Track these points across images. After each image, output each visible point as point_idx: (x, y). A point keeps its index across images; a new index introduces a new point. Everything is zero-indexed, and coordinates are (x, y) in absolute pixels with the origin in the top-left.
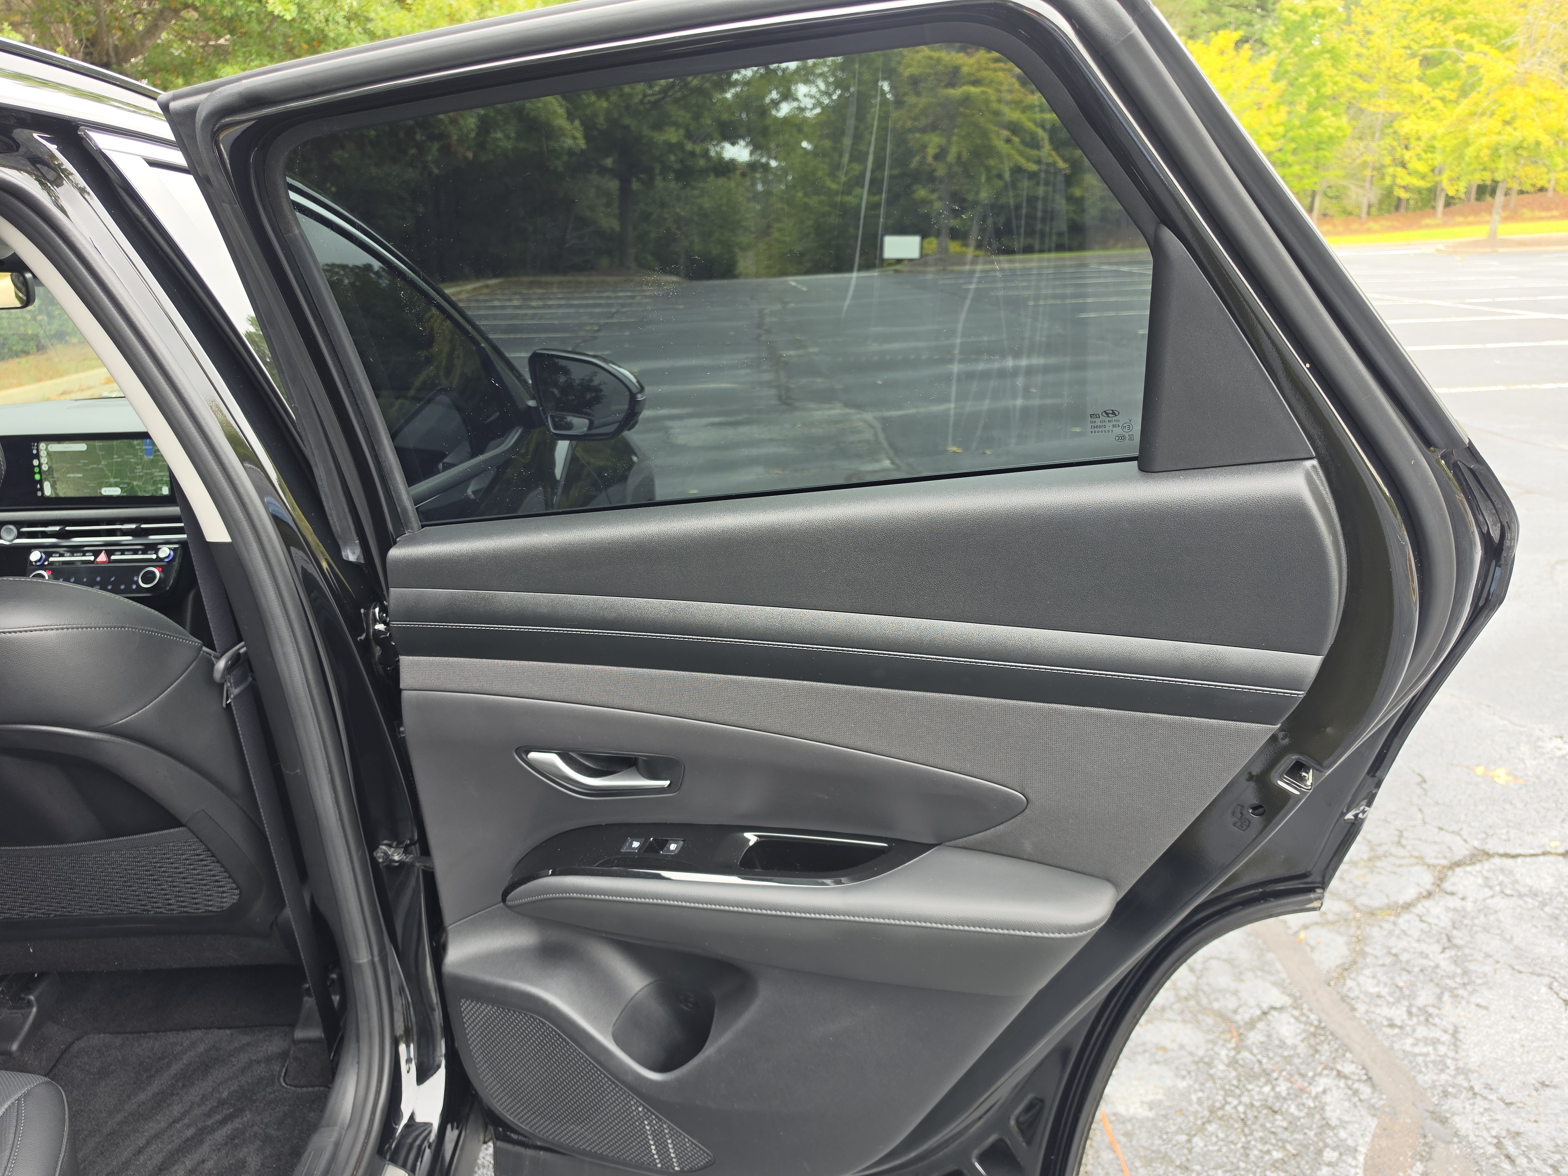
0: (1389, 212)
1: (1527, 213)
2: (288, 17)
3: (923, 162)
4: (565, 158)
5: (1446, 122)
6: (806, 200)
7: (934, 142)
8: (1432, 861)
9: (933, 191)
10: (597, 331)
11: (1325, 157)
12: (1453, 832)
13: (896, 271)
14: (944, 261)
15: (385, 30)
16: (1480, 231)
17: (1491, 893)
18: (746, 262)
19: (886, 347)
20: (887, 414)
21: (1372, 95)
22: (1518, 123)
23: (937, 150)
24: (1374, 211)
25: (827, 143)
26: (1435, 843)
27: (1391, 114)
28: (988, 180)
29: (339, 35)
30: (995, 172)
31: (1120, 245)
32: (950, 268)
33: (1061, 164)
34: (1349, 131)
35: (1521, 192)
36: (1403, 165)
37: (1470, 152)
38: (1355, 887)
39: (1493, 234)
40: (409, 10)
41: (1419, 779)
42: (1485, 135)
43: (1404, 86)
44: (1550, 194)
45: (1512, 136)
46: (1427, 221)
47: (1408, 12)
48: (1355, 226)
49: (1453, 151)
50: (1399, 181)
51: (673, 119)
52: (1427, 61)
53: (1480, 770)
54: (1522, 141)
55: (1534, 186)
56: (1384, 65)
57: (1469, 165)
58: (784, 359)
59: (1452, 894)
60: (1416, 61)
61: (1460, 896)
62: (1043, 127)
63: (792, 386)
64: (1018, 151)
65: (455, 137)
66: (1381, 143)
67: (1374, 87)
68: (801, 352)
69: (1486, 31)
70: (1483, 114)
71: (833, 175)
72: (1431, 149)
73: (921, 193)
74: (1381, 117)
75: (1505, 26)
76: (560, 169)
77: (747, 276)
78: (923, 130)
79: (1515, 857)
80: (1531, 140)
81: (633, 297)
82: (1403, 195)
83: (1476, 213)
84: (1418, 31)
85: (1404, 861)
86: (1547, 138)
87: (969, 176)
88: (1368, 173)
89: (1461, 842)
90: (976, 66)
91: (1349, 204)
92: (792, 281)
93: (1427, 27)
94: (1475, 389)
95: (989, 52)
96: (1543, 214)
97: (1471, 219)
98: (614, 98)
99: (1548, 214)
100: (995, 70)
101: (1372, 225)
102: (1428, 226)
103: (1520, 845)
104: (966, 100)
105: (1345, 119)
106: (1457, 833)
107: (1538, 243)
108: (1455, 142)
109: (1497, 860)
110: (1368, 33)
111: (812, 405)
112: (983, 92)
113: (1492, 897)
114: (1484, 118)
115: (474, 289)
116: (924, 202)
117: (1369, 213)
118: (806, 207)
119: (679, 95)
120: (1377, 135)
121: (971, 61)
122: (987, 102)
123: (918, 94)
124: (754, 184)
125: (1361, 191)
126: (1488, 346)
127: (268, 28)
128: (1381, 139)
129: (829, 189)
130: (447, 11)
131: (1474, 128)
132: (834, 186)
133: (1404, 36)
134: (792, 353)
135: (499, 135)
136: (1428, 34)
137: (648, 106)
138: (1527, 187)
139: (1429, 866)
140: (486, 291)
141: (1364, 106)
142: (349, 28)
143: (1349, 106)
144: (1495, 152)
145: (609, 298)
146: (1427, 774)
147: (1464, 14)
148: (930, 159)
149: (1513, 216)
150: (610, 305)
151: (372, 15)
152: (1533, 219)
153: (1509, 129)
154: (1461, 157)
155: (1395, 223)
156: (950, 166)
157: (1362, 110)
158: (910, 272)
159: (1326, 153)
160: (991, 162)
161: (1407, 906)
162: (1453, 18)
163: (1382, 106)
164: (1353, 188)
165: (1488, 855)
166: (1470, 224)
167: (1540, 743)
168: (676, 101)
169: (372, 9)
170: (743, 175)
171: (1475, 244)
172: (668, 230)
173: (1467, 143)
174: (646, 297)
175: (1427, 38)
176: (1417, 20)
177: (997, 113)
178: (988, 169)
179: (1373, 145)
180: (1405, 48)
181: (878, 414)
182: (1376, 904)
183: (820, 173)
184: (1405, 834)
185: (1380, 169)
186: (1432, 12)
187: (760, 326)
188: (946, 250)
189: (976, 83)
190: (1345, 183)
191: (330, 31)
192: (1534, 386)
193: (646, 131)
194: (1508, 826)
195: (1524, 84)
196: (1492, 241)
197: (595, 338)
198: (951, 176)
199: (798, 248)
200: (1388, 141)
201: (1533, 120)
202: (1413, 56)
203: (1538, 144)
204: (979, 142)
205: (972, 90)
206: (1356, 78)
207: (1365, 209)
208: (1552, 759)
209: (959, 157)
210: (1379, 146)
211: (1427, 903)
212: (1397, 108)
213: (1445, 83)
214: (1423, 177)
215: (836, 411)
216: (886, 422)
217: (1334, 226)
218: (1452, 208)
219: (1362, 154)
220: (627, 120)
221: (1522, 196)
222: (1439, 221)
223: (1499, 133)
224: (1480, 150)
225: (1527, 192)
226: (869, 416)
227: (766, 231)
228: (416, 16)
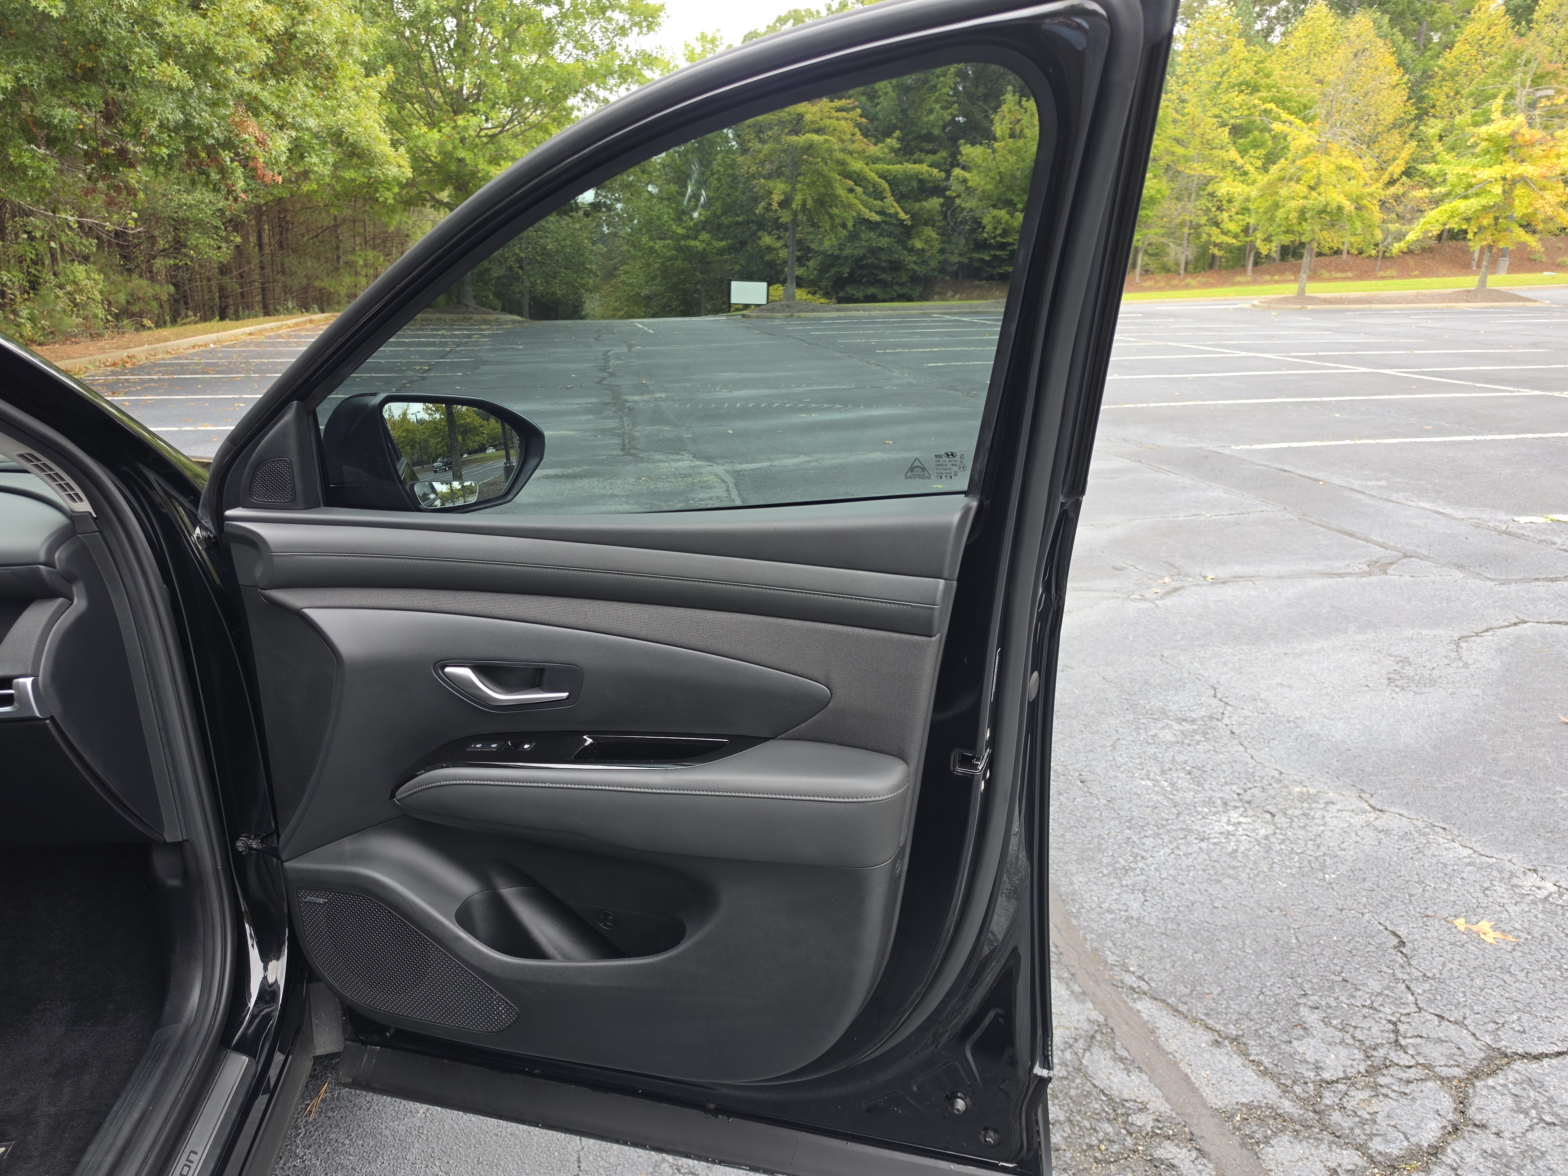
0: (1204, 269)
1: (1326, 274)
2: (55, 14)
3: (768, 208)
4: (396, 190)
5: (1258, 185)
6: (651, 244)
7: (779, 189)
8: (1445, 1072)
9: (779, 238)
10: (426, 371)
11: (1147, 215)
12: (1456, 1023)
13: (744, 316)
14: (789, 306)
15: (174, 36)
16: (1290, 289)
17: (1528, 1122)
18: (592, 304)
19: (736, 393)
20: (738, 467)
21: (1187, 159)
22: (1322, 189)
23: (783, 197)
24: (1190, 267)
25: (673, 188)
26: (1441, 1041)
27: (1205, 177)
28: (833, 227)
29: (120, 39)
30: (838, 221)
31: (958, 296)
32: (796, 314)
33: (902, 215)
34: (1167, 192)
35: (1320, 254)
36: (1217, 224)
37: (1280, 213)
38: (1363, 1122)
39: (1302, 291)
40: (204, 16)
41: (1396, 941)
42: (1293, 199)
43: (1216, 152)
44: (1344, 256)
45: (1316, 200)
46: (1239, 278)
47: (1219, 83)
48: (1175, 282)
49: (1266, 213)
50: (1213, 239)
51: (511, 153)
52: (1237, 131)
53: (1460, 923)
54: (1326, 206)
55: (1330, 248)
56: (1198, 131)
57: (1280, 226)
58: (628, 404)
59: (1484, 1126)
60: (1227, 129)
61: (1494, 1130)
62: (884, 178)
63: (637, 434)
64: (861, 200)
65: (261, 160)
66: (1197, 203)
67: (1191, 152)
68: (646, 397)
69: (1288, 104)
70: (1291, 179)
71: (678, 219)
72: (1245, 210)
73: (767, 240)
74: (1196, 181)
75: (1304, 101)
76: (391, 201)
77: (594, 317)
78: (769, 177)
79: (1538, 1057)
80: (1334, 205)
81: (470, 336)
82: (1216, 251)
83: (1281, 272)
84: (1227, 102)
85: (1411, 1074)
86: (1348, 203)
87: (814, 225)
88: (1186, 230)
89: (1471, 1039)
90: (818, 115)
91: (1169, 260)
92: (639, 323)
93: (1237, 99)
94: (1326, 443)
95: (832, 101)
96: (1339, 275)
97: (1276, 277)
98: (447, 130)
99: (1344, 275)
100: (838, 119)
101: (1189, 280)
102: (1239, 283)
103: (1539, 1039)
104: (810, 148)
105: (1164, 180)
106: (1460, 1023)
107: (1341, 301)
108: (1267, 204)
109: (1518, 1065)
110: (1183, 101)
111: (658, 456)
112: (826, 140)
113: (1531, 1128)
114: (1292, 183)
115: (297, 324)
116: (769, 249)
117: (1186, 270)
118: (652, 250)
119: (518, 129)
120: (1193, 196)
121: (815, 109)
122: (830, 151)
123: (763, 142)
124: (599, 225)
125: (1179, 249)
126: (1324, 399)
127: (38, 28)
128: (1196, 200)
129: (674, 232)
130: (247, 19)
131: (1283, 192)
132: (680, 231)
133: (1215, 105)
134: (637, 398)
135: (315, 160)
136: (1237, 106)
137: (485, 140)
138: (1326, 250)
139: (1442, 1079)
140: (308, 326)
141: (1181, 168)
142: (132, 32)
143: (1168, 168)
144: (1302, 214)
145: (444, 336)
146: (1402, 931)
147: (1269, 88)
148: (775, 206)
149: (1314, 276)
150: (445, 344)
151: (160, 19)
152: (1330, 279)
153: (1314, 194)
154: (1272, 219)
155: (1211, 280)
156: (795, 214)
157: (1179, 172)
158: (757, 317)
159: (1148, 212)
160: (835, 211)
161: (1435, 1151)
162: (1258, 91)
163: (1198, 169)
164: (1172, 245)
165: (1509, 1058)
166: (1277, 282)
167: (1515, 881)
168: (515, 136)
169: (158, 11)
170: (587, 214)
171: (1286, 300)
172: (510, 269)
173: (1277, 206)
174: (484, 336)
175: (1236, 109)
176: (1226, 91)
177: (842, 163)
178: (831, 217)
179: (1190, 206)
180: (1216, 116)
181: (729, 467)
182: (1394, 1150)
183: (665, 217)
184: (1402, 1028)
185: (1196, 227)
186: (1241, 84)
187: (604, 369)
188: (793, 296)
189: (818, 131)
190: (1164, 240)
191: (109, 33)
192: (1379, 441)
193: (482, 165)
194: (1518, 1010)
195: (1327, 152)
196: (1301, 298)
197: (424, 378)
198: (795, 223)
199: (645, 292)
200: (1204, 202)
201: (1335, 186)
202: (1224, 125)
203: (1340, 208)
204: (822, 190)
205: (815, 137)
206: (1174, 143)
207: (1183, 266)
208: (1534, 902)
209: (804, 204)
210: (1195, 207)
211: (1458, 1145)
212: (1212, 173)
213: (1252, 152)
214: (1236, 236)
215: (685, 463)
216: (738, 475)
217: (1157, 282)
218: (1259, 267)
219: (1180, 214)
220: (461, 153)
221: (1320, 258)
222: (1249, 279)
223: (1305, 198)
224: (1289, 212)
225: (1325, 255)
226: (719, 469)
227: (611, 274)
228: (212, 23)
